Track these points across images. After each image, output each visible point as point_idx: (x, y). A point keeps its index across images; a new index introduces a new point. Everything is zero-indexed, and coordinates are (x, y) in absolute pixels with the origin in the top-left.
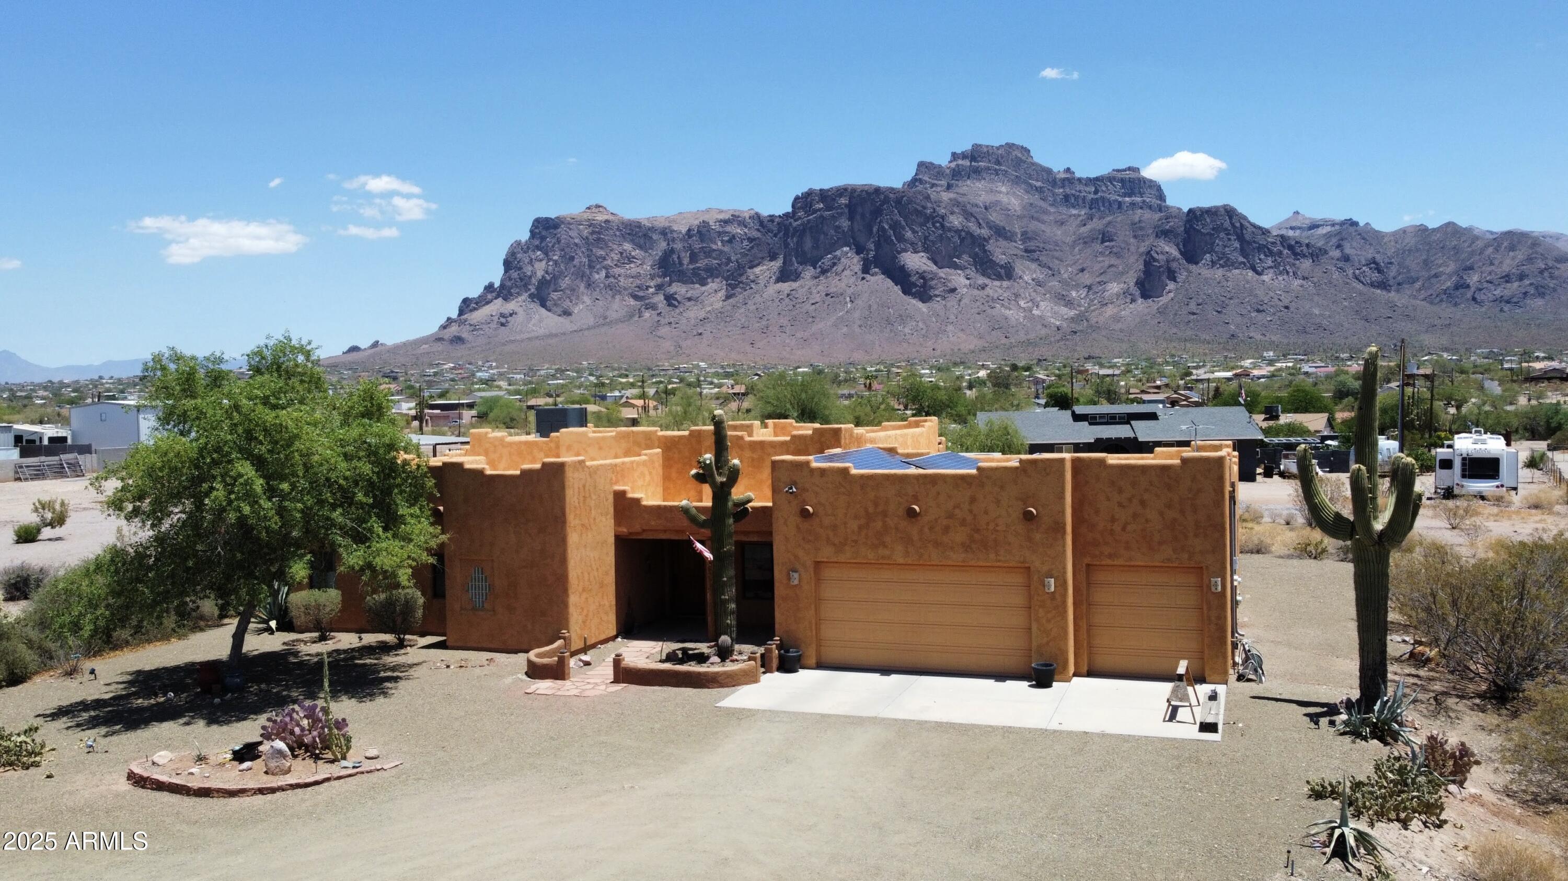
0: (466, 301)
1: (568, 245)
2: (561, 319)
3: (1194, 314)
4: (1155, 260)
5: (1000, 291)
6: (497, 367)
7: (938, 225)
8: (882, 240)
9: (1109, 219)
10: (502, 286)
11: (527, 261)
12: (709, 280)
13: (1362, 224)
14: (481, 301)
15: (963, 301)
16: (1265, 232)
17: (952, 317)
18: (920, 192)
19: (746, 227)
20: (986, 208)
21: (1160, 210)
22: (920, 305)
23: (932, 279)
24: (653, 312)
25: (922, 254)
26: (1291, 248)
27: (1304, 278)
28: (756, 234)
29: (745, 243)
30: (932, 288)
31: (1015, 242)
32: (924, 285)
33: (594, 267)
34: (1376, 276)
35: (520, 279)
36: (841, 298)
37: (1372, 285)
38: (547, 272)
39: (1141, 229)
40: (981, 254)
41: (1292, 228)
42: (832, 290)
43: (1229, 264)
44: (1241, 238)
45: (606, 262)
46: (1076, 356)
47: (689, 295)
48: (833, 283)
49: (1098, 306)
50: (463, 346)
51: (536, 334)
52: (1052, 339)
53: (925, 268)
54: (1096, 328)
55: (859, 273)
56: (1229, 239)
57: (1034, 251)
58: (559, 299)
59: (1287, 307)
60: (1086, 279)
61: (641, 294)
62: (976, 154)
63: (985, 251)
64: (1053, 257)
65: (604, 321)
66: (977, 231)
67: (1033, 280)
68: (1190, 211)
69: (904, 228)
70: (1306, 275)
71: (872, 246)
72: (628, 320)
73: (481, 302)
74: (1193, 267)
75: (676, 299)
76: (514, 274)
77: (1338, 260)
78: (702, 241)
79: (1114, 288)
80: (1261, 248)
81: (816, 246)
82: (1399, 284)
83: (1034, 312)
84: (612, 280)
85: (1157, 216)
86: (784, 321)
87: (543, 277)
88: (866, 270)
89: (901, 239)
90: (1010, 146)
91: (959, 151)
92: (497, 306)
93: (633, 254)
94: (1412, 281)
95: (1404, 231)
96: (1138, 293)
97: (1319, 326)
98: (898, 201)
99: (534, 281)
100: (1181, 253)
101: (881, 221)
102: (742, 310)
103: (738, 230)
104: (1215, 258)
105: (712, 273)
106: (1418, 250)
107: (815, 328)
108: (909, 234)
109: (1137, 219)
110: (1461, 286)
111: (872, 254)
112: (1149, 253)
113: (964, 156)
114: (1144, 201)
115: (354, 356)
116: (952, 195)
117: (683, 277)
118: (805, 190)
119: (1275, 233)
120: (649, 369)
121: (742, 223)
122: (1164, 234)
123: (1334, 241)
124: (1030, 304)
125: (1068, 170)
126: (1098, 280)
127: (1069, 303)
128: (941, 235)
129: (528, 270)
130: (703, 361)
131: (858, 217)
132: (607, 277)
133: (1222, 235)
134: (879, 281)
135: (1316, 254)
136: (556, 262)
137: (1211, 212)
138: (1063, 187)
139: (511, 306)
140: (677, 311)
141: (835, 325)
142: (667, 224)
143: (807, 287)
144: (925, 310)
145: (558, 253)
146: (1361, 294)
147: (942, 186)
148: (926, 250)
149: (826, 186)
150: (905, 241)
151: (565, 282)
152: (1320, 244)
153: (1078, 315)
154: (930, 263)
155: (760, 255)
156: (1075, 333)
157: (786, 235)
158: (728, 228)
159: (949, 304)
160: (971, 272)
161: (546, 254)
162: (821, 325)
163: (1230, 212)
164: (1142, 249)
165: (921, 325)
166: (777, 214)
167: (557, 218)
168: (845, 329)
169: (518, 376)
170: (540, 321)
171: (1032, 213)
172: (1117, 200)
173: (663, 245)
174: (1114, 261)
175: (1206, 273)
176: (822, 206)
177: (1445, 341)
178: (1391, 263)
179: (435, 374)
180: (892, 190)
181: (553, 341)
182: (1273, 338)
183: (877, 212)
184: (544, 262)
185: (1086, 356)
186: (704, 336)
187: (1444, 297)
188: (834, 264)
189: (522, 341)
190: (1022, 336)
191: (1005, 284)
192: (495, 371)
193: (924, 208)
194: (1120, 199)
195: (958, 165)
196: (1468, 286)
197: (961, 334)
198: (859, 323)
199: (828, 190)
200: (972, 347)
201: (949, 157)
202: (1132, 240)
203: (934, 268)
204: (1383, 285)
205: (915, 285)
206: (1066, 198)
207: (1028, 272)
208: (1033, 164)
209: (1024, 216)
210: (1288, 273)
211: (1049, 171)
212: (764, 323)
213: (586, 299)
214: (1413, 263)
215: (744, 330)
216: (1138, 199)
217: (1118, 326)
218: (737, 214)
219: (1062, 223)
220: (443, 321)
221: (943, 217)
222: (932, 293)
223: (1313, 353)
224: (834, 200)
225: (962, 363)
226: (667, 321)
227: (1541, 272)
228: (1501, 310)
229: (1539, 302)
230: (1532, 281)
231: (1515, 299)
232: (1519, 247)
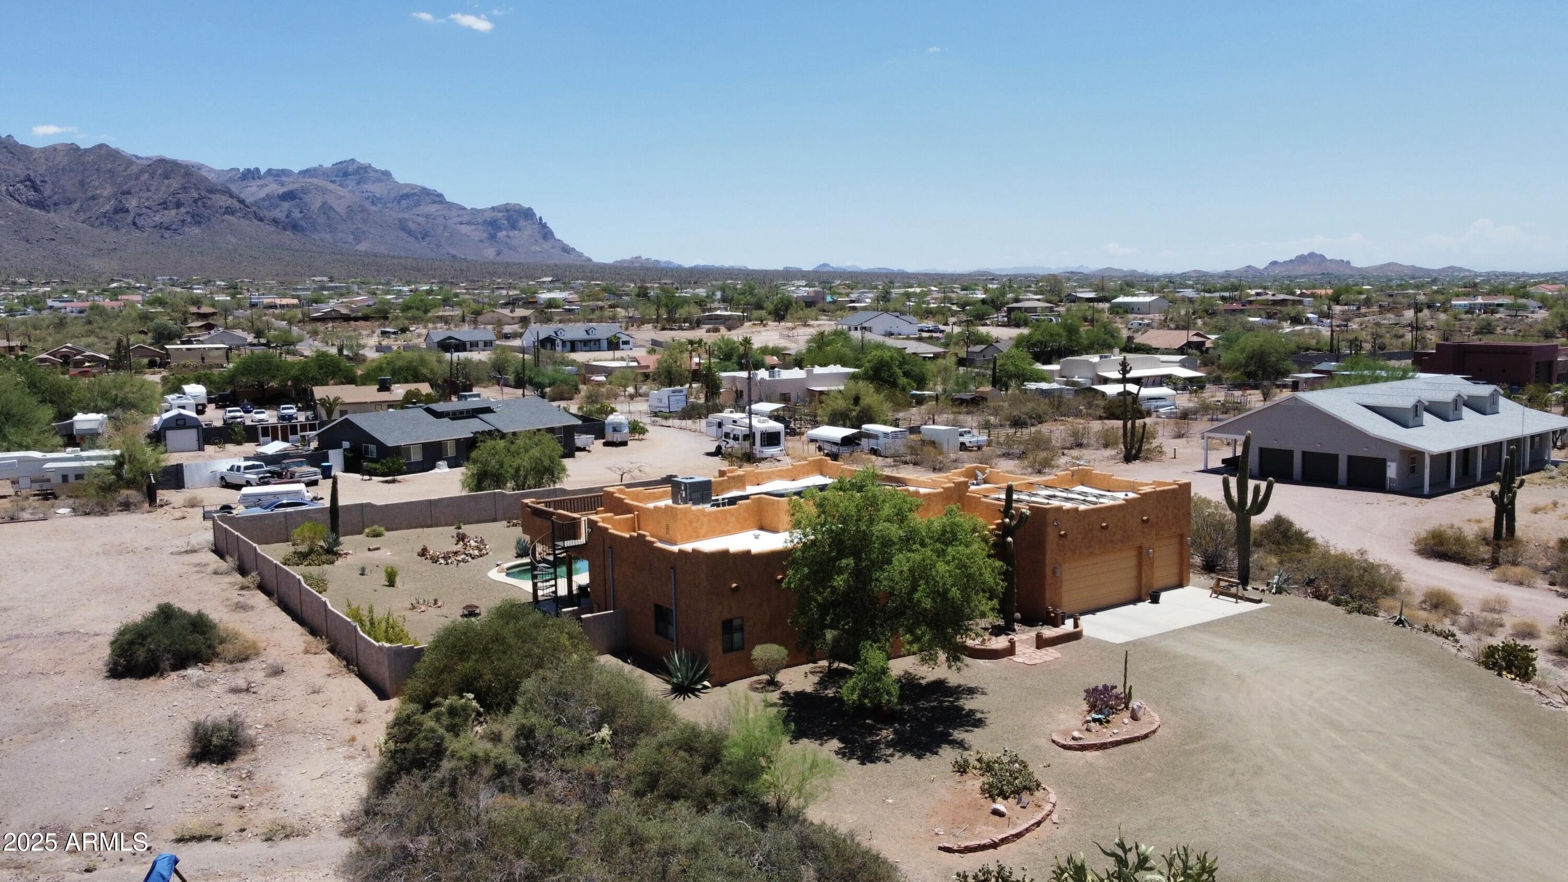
34: (32, 195)
37: (29, 204)
82: (56, 205)
94: (69, 202)
95: (55, 149)
106: (72, 170)
110: (121, 210)
146: (17, 213)
178: (46, 182)
187: (105, 220)
196: (127, 211)
204: (40, 205)
214: (69, 184)
227: (195, 201)
228: (162, 237)
229: (196, 230)
230: (188, 210)
231: (174, 227)
232: (172, 175)
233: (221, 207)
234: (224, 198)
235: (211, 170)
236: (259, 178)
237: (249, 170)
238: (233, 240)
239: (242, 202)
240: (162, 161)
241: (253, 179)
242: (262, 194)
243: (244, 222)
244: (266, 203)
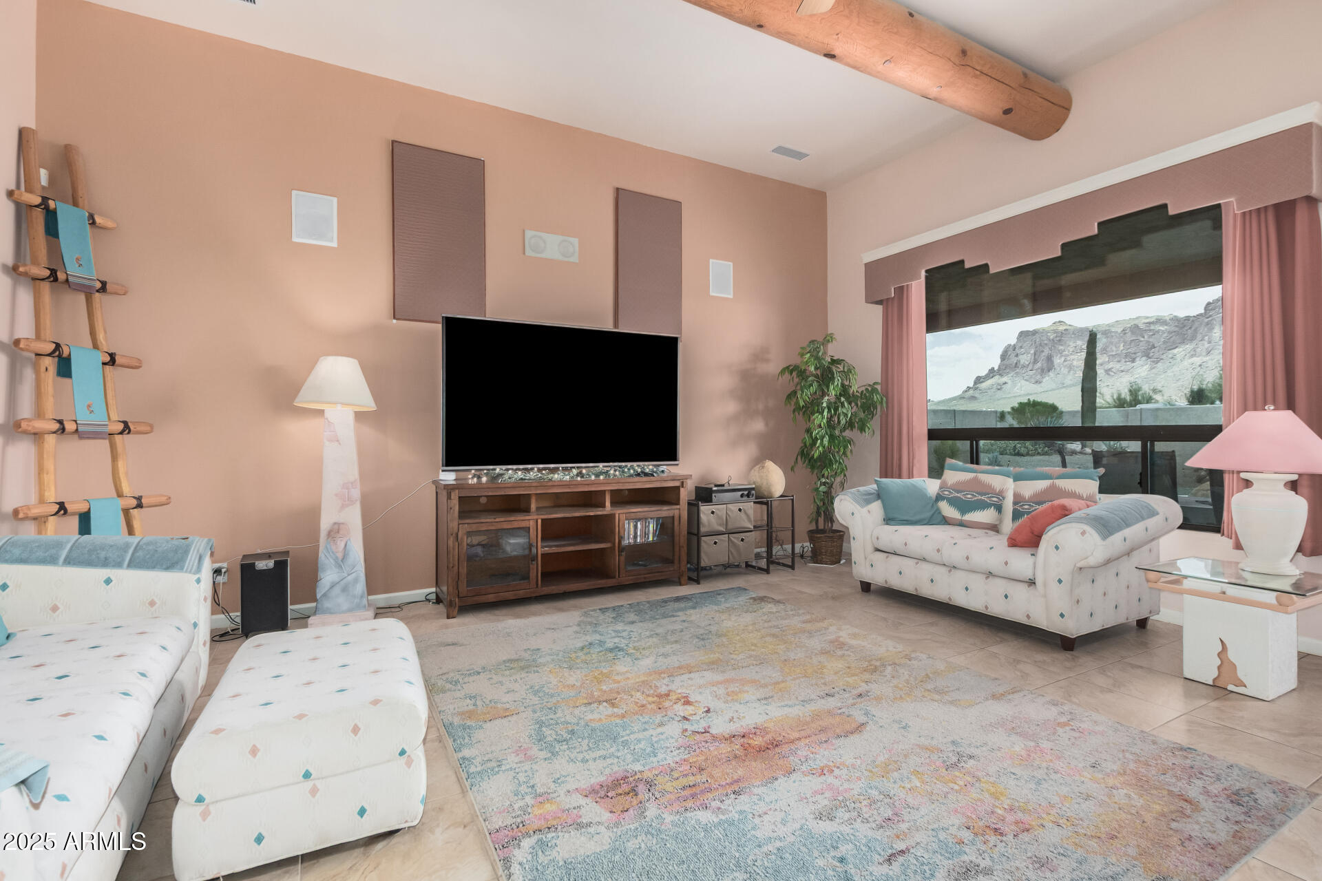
0: (978, 378)
1: (1041, 344)
10: (999, 369)
11: (1015, 354)
12: (1138, 359)
14: (987, 377)
19: (1167, 325)
28: (1175, 329)
29: (1166, 335)
33: (1057, 356)
35: (1010, 365)
45: (1065, 353)
47: (1122, 369)
51: (1019, 394)
58: (1034, 374)
76: (1007, 362)
78: (1133, 336)
87: (1024, 363)
92: (996, 380)
99: (1018, 365)
102: (1162, 376)
103: (1160, 328)
105: (1140, 355)
118: (1215, 298)
121: (1164, 323)
129: (1015, 360)
136: (1033, 354)
139: (1005, 379)
145: (1034, 349)
155: (1177, 342)
157: (1198, 328)
158: (1153, 327)
161: (1027, 350)
166: (1192, 315)
167: (1035, 329)
170: (1022, 387)
173: (1105, 340)
184: (1025, 355)
189: (1010, 398)
213: (1051, 374)
218: (1160, 318)
226: (1106, 384)
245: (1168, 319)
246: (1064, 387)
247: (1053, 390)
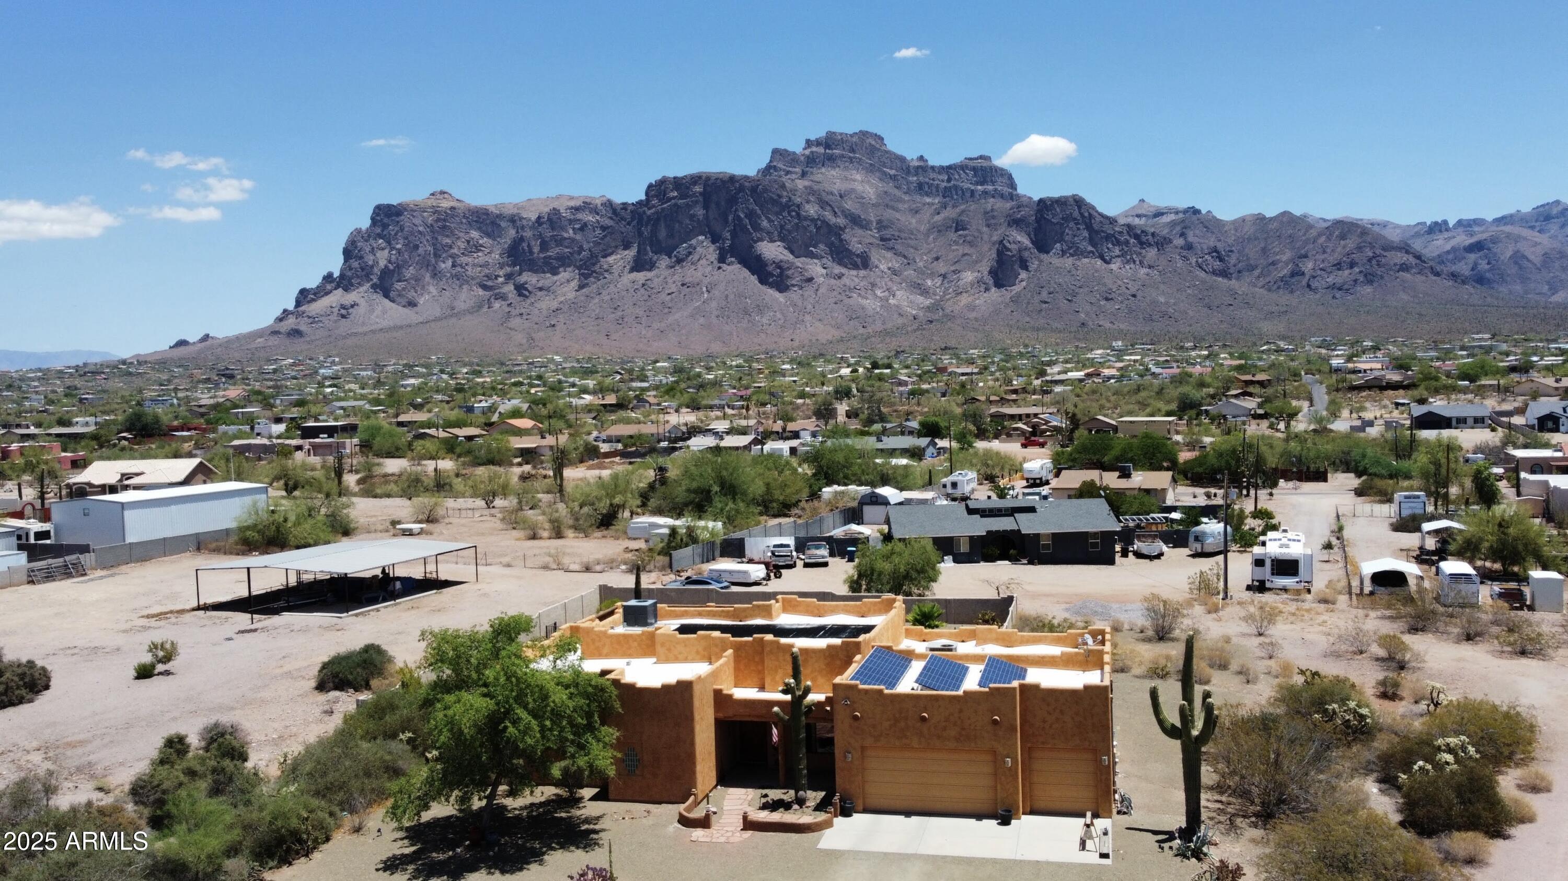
0: (303, 292)
1: (412, 233)
2: (406, 310)
3: (1046, 302)
4: (1009, 250)
5: (856, 280)
6: (340, 363)
7: (794, 214)
8: (738, 230)
9: (963, 207)
10: (342, 276)
11: (368, 249)
12: (561, 269)
13: (1204, 212)
15: (821, 291)
16: (1112, 221)
17: (810, 307)
18: (775, 181)
19: (598, 214)
20: (841, 196)
21: (1012, 199)
22: (777, 295)
23: (789, 268)
24: (503, 303)
25: (779, 243)
26: (1137, 237)
27: (1150, 267)
28: (609, 222)
29: (598, 231)
30: (788, 277)
31: (871, 230)
32: (781, 275)
33: (440, 257)
34: (1217, 264)
35: (363, 269)
36: (698, 288)
37: (1214, 273)
38: (390, 262)
39: (993, 217)
40: (837, 242)
41: (1138, 216)
42: (687, 280)
43: (1078, 253)
44: (1089, 227)
45: (452, 251)
46: (932, 346)
47: (540, 285)
48: (690, 273)
49: (953, 294)
50: (302, 340)
51: (380, 326)
52: (909, 329)
53: (782, 257)
54: (951, 317)
55: (715, 262)
56: (1079, 229)
57: (890, 240)
58: (404, 289)
59: (1134, 296)
60: (941, 267)
61: (490, 283)
62: (830, 141)
63: (841, 240)
64: (909, 246)
65: (453, 313)
66: (832, 220)
67: (889, 269)
68: (1041, 201)
69: (760, 218)
70: (1152, 263)
71: (728, 235)
72: (477, 311)
73: (319, 293)
74: (1044, 256)
75: (526, 289)
76: (355, 264)
77: (1182, 248)
78: (553, 229)
79: (969, 276)
80: (1108, 238)
81: (671, 235)
82: (1239, 272)
83: (890, 301)
84: (459, 269)
85: (1008, 205)
86: (640, 312)
87: (386, 266)
88: (722, 259)
89: (757, 227)
90: (864, 134)
91: (813, 138)
92: (337, 297)
93: (481, 242)
94: (1251, 268)
95: (1243, 220)
96: (991, 282)
97: (1164, 315)
98: (754, 190)
99: (376, 270)
100: (1033, 242)
101: (736, 210)
102: (596, 300)
103: (590, 218)
104: (1065, 247)
105: (564, 261)
106: (1256, 239)
107: (671, 319)
108: (765, 223)
109: (989, 207)
110: (1297, 273)
111: (728, 243)
112: (1001, 242)
113: (818, 143)
114: (996, 190)
115: (182, 350)
116: (807, 183)
117: (533, 266)
118: (659, 177)
119: (1122, 221)
120: (502, 364)
121: (595, 211)
122: (1016, 223)
123: (1178, 228)
124: (886, 293)
125: (921, 158)
126: (953, 268)
127: (925, 292)
128: (797, 224)
129: (370, 259)
130: (557, 354)
131: (713, 206)
132: (454, 266)
133: (1072, 224)
134: (735, 271)
135: (1161, 243)
136: (399, 251)
137: (1061, 202)
138: (916, 174)
139: (353, 297)
140: (529, 301)
141: (692, 316)
142: (515, 211)
143: (662, 277)
144: (782, 300)
145: (401, 241)
146: (1203, 282)
147: (796, 173)
148: (782, 239)
149: (680, 174)
150: (762, 230)
151: (410, 272)
152: (1165, 232)
153: (933, 304)
154: (786, 252)
155: (613, 244)
156: (931, 322)
157: (640, 223)
158: (580, 216)
159: (806, 294)
160: (828, 262)
161: (389, 243)
162: (677, 316)
163: (1079, 202)
164: (995, 238)
165: (779, 315)
166: (630, 202)
167: (399, 204)
168: (702, 320)
169: (364, 373)
170: (384, 312)
171: (886, 201)
172: (969, 189)
173: (512, 232)
174: (967, 250)
175: (1056, 261)
176: (676, 194)
177: (1281, 328)
178: (1231, 251)
179: (275, 371)
180: (746, 178)
181: (399, 334)
182: (1122, 326)
183: (732, 201)
184: (387, 251)
185: (943, 346)
186: (557, 328)
187: (1282, 284)
188: (690, 253)
189: (365, 334)
190: (878, 326)
191: (862, 273)
192: (338, 368)
193: (780, 196)
194: (973, 188)
195: (812, 152)
196: (1303, 274)
197: (818, 324)
198: (716, 313)
199: (683, 178)
200: (830, 338)
201: (803, 144)
202: (985, 229)
203: (791, 257)
204: (1224, 274)
205: (772, 275)
206: (920, 186)
207: (883, 261)
208: (887, 152)
209: (879, 205)
210: (1134, 262)
211: (902, 159)
212: (620, 313)
213: (432, 289)
214: (1252, 252)
215: (600, 321)
216: (990, 188)
217: (973, 315)
218: (588, 200)
219: (917, 212)
220: (278, 313)
221: (798, 206)
222: (789, 282)
223: (1159, 342)
224: (688, 188)
225: (821, 355)
226: (517, 312)
227: (1370, 260)
228: (1334, 297)
229: (1368, 289)
230: (1362, 269)
231: (1346, 287)
232: (1349, 236)
233: (1395, 265)
234: (1399, 254)
235: (1397, 226)
236: (1447, 230)
237: (1436, 223)
238: (1405, 297)
239: (1418, 257)
240: (1338, 223)
241: (1441, 231)
242: (1448, 247)
243: (1420, 278)
244: (1450, 257)
245: (599, 202)
246: (456, 315)
247: (437, 320)
